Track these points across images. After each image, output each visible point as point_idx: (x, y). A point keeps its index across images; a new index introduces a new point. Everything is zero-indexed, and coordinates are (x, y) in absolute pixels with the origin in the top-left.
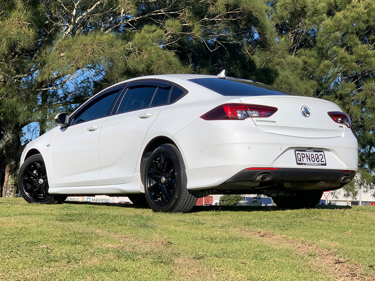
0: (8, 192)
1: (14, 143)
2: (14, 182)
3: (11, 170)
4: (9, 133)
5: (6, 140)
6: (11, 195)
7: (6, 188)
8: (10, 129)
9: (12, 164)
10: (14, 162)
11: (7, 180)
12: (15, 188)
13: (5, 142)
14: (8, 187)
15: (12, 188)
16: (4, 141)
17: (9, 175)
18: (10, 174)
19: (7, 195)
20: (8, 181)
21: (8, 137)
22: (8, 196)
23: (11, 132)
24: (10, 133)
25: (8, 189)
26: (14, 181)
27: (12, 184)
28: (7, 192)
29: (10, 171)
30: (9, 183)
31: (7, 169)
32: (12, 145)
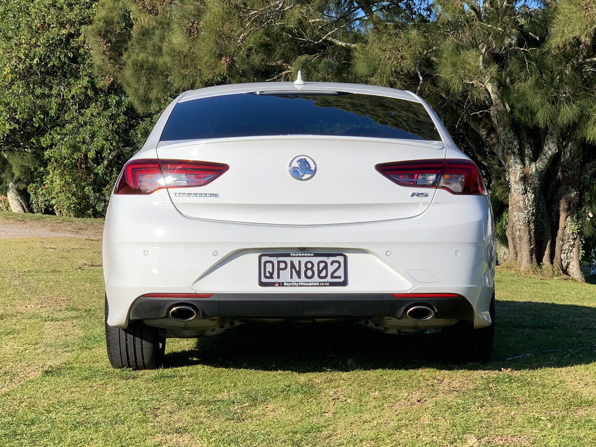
0: (566, 246)
1: (574, 158)
2: (578, 229)
3: (569, 207)
4: (550, 142)
5: (547, 155)
6: (572, 253)
7: (562, 240)
8: (551, 135)
9: (572, 196)
10: (575, 193)
11: (563, 226)
12: (581, 241)
13: (546, 158)
14: (566, 238)
15: (574, 239)
16: (544, 157)
17: (567, 218)
18: (568, 215)
19: (564, 253)
20: (565, 227)
21: (550, 149)
22: (566, 255)
23: (555, 140)
24: (552, 142)
25: (565, 242)
26: (576, 227)
27: (573, 233)
28: (564, 248)
29: (568, 210)
30: (568, 231)
31: (563, 205)
32: (571, 162)
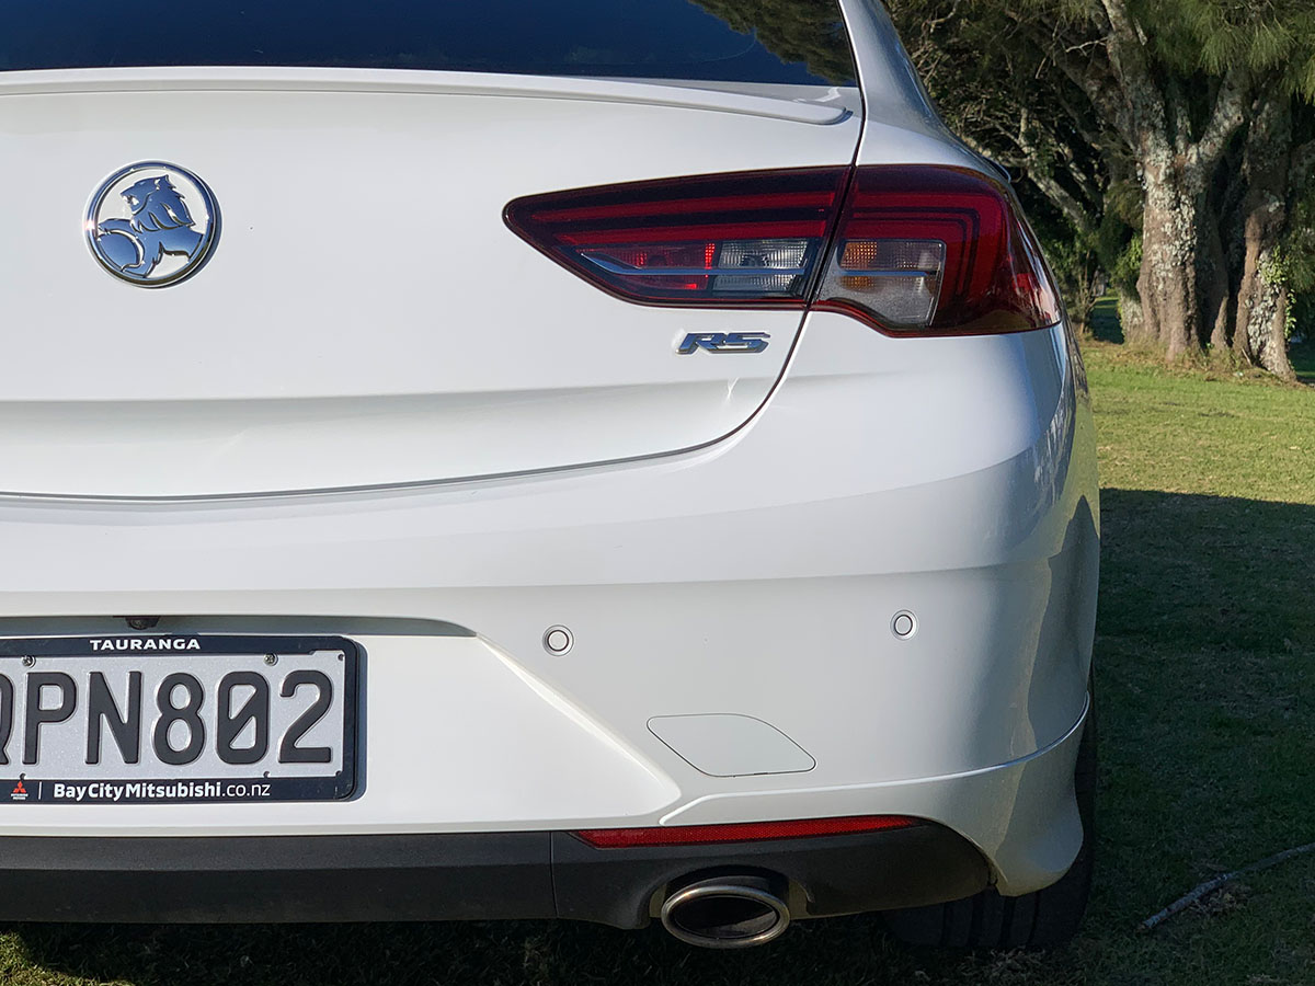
0: (1258, 310)
1: (1273, 134)
2: (1282, 276)
3: (1265, 232)
4: (1228, 104)
5: (1222, 130)
6: (1269, 323)
7: (1251, 299)
8: (1230, 90)
9: (1271, 210)
10: (1278, 204)
11: (1253, 271)
12: (1289, 298)
13: (1220, 136)
14: (1259, 293)
15: (1275, 296)
16: (1215, 133)
17: (1259, 253)
18: (1263, 248)
19: (1255, 324)
20: (1257, 272)
21: (1226, 117)
22: (1257, 327)
23: (1238, 98)
24: (1232, 104)
25: (1256, 301)
26: (1279, 272)
27: (1273, 283)
28: (1253, 313)
29: (1263, 237)
30: (1262, 280)
31: (1252, 228)
32: (1269, 141)
